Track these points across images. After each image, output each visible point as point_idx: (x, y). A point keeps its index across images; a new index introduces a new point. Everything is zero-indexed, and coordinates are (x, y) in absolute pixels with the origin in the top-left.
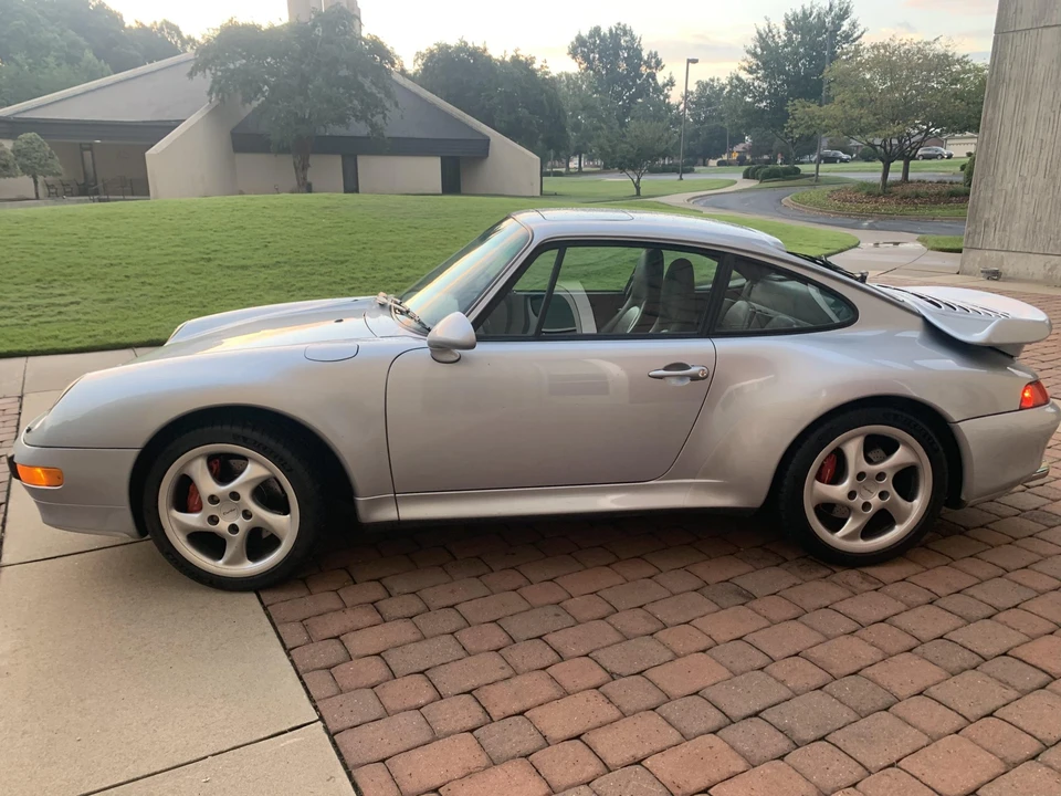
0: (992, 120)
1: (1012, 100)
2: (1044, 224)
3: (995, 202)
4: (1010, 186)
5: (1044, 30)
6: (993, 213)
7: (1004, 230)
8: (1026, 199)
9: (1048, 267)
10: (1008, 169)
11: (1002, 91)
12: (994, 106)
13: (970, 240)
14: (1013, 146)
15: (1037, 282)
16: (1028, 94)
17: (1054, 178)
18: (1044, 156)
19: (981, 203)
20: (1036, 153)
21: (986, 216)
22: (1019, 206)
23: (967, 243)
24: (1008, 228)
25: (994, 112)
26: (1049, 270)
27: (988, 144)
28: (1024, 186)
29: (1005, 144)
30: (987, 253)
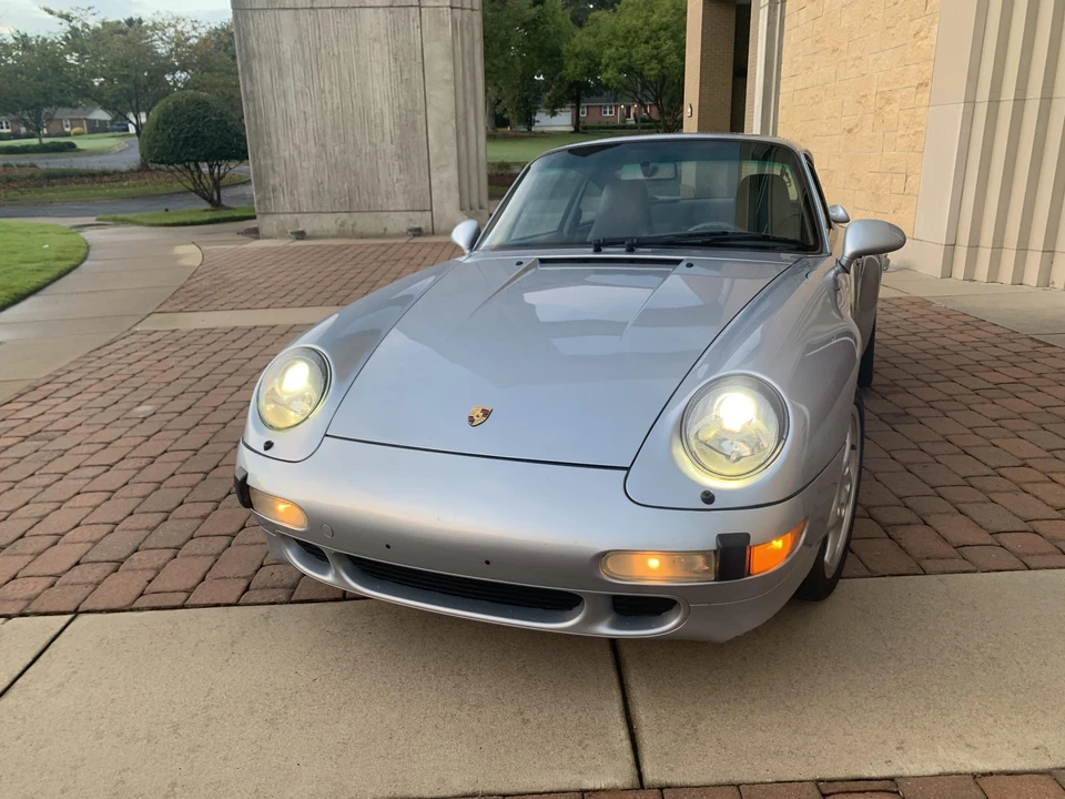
0: (252, 92)
1: (267, 75)
2: (326, 187)
3: (277, 169)
4: (287, 154)
5: (281, 12)
6: (278, 179)
7: (292, 194)
8: (305, 164)
9: (339, 222)
10: (281, 138)
11: (255, 65)
12: (251, 80)
13: (262, 206)
14: (279, 116)
15: (333, 237)
16: (280, 69)
17: (324, 146)
18: (310, 126)
19: (263, 171)
20: (302, 124)
21: (272, 182)
22: (299, 171)
23: (259, 208)
24: (295, 192)
25: (252, 84)
26: (341, 225)
27: (255, 115)
28: (300, 153)
29: (272, 115)
30: (282, 217)
